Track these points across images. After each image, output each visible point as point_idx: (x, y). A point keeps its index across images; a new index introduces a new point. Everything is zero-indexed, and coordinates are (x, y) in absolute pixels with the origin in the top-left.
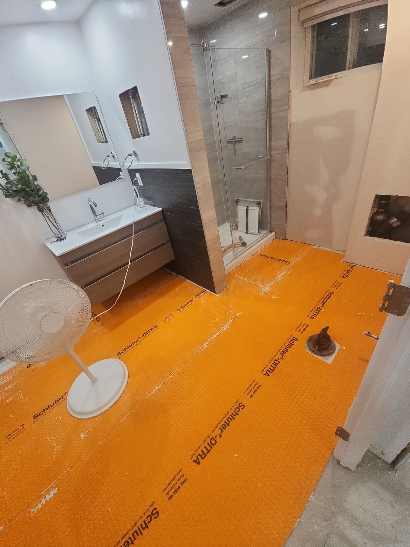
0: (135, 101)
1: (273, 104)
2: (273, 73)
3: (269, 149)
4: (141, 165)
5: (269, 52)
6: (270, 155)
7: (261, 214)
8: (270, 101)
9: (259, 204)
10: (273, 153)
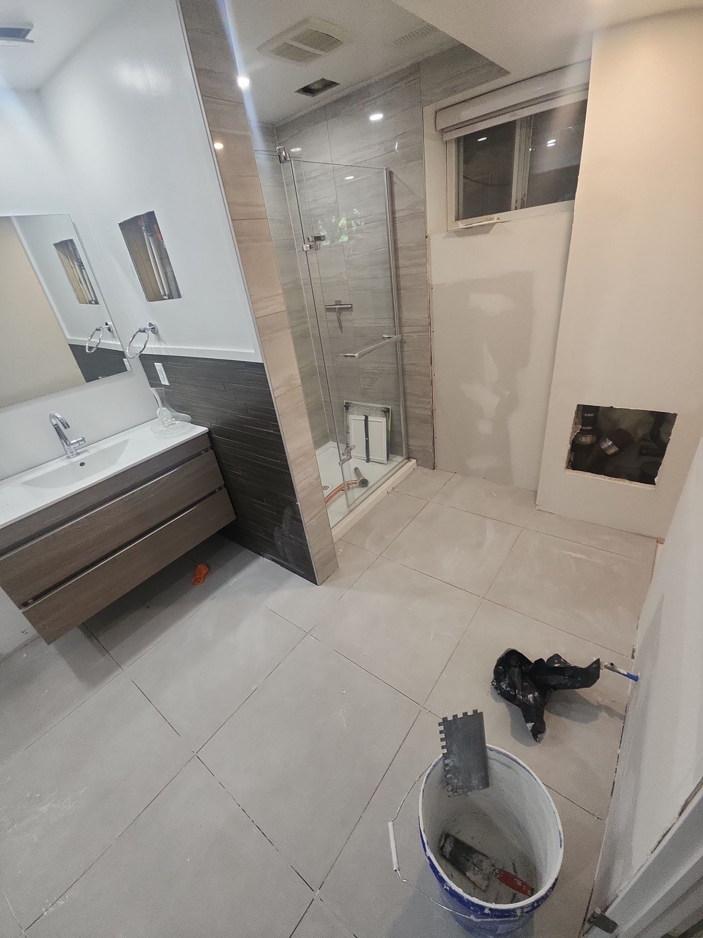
0: (152, 236)
1: (400, 254)
2: (398, 206)
3: (399, 323)
4: (166, 348)
5: (390, 174)
6: (401, 333)
7: (390, 430)
8: (396, 249)
9: (386, 412)
10: (406, 329)
